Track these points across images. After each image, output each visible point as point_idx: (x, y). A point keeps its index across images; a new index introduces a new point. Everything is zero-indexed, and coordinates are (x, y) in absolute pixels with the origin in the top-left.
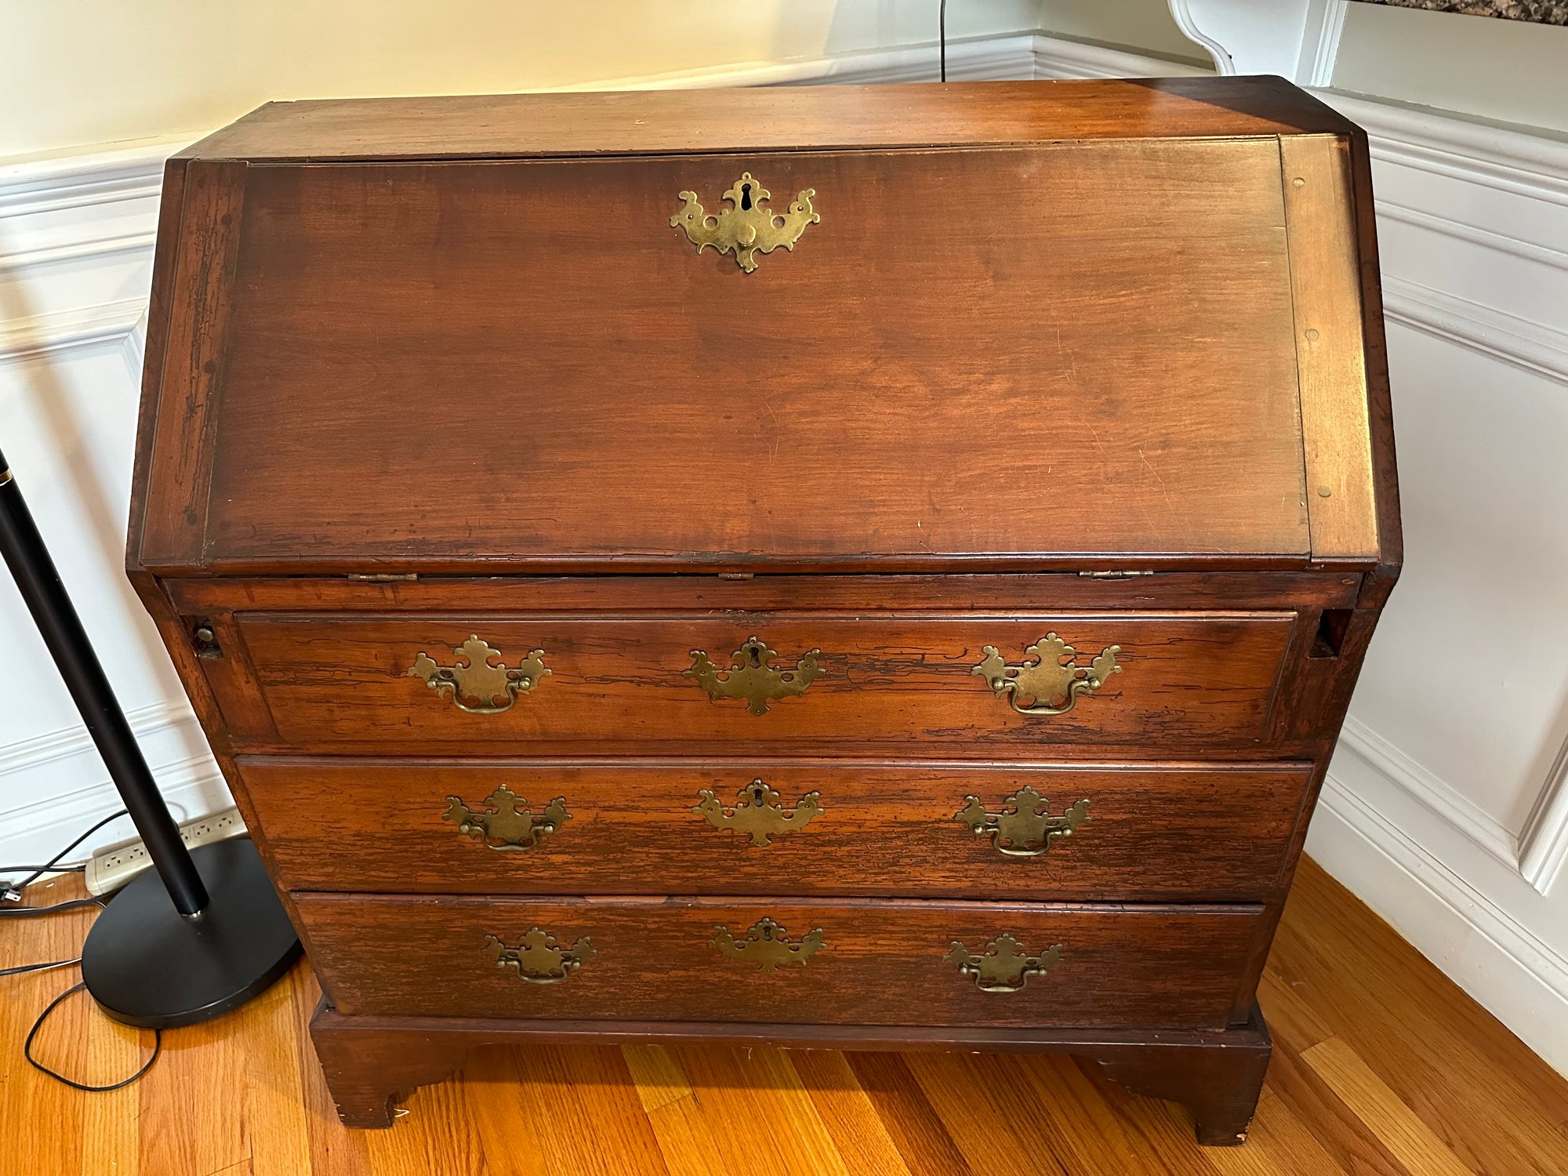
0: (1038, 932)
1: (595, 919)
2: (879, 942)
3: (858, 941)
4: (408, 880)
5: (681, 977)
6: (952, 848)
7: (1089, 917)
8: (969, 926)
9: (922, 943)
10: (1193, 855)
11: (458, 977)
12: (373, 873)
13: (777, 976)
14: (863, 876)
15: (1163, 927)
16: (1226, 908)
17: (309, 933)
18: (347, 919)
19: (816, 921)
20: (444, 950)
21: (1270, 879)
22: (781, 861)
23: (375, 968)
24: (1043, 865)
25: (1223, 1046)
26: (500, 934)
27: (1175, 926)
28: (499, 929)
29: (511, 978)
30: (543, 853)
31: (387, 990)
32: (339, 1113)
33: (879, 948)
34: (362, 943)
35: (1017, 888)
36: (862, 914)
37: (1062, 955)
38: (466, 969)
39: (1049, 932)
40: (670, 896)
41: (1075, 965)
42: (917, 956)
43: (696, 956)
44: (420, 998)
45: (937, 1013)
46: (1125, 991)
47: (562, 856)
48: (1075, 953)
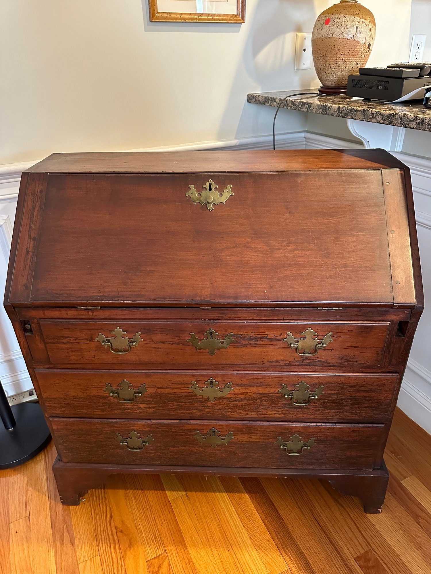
0: (307, 433)
1: (154, 428)
2: (252, 437)
3: (245, 436)
4: (90, 413)
5: (183, 449)
6: (277, 403)
7: (324, 428)
8: (283, 431)
9: (267, 437)
10: (359, 406)
11: (106, 449)
12: (79, 410)
13: (217, 449)
14: (247, 413)
15: (350, 431)
16: (371, 425)
17: (55, 432)
18: (69, 427)
19: (230, 429)
20: (102, 439)
21: (386, 415)
22: (219, 407)
23: (77, 445)
24: (308, 409)
25: (372, 476)
26: (121, 433)
27: (354, 432)
28: (121, 431)
29: (124, 449)
30: (137, 404)
31: (81, 453)
32: (61, 499)
33: (252, 439)
34: (73, 436)
35: (299, 417)
36: (247, 427)
37: (315, 442)
38: (109, 446)
39: (311, 433)
40: (180, 420)
41: (320, 445)
42: (265, 442)
43: (189, 442)
44: (92, 456)
45: (272, 463)
46: (337, 455)
47: (144, 405)
48: (319, 441)
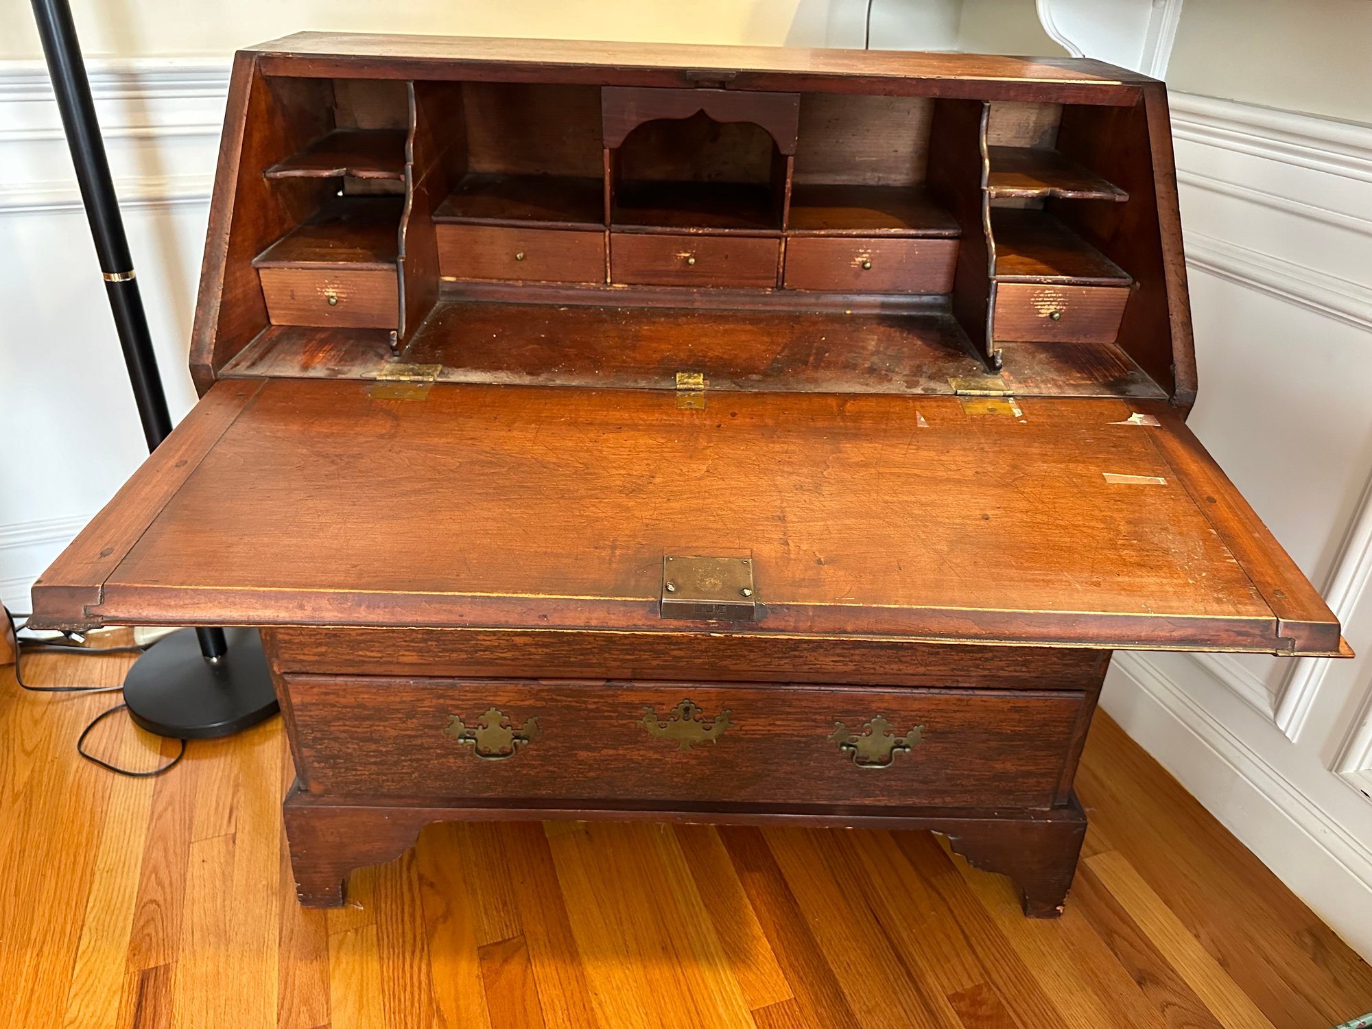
0: (906, 713)
1: (545, 700)
2: (777, 723)
3: (762, 721)
4: (390, 659)
5: (611, 756)
7: (947, 701)
8: (850, 707)
9: (813, 724)
11: (420, 757)
12: (361, 653)
13: (691, 755)
14: (769, 660)
15: (1005, 710)
16: (1055, 694)
17: (296, 713)
18: (332, 698)
19: (727, 703)
20: (412, 729)
21: (1091, 666)
23: (348, 748)
24: (913, 651)
25: (1049, 821)
26: (462, 714)
27: (1015, 709)
28: (462, 709)
29: (466, 758)
31: (356, 770)
32: (299, 892)
33: (776, 728)
34: (341, 723)
35: (891, 671)
36: (766, 696)
37: (924, 735)
38: (429, 748)
39: (914, 713)
40: (609, 680)
41: (934, 745)
42: (807, 736)
43: (625, 735)
44: (384, 778)
45: (820, 792)
46: (972, 770)
47: (524, 638)
48: (934, 734)
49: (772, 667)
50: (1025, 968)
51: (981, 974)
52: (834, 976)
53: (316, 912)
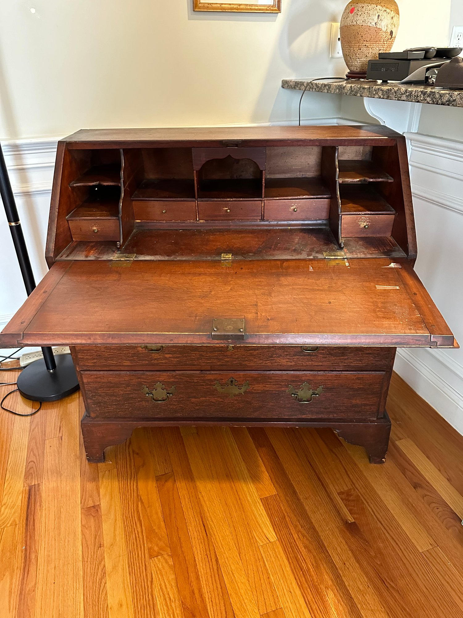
0: (316, 381)
2: (267, 386)
3: (260, 385)
4: (120, 364)
5: (204, 400)
6: (289, 351)
7: (331, 376)
8: (294, 379)
9: (280, 386)
10: (362, 352)
11: (132, 402)
12: (109, 362)
13: (234, 399)
14: (262, 361)
15: (354, 379)
16: (374, 372)
17: (85, 386)
18: (99, 380)
19: (247, 378)
20: (129, 391)
21: (386, 361)
22: (237, 356)
23: (105, 399)
24: (317, 356)
25: (376, 424)
26: (147, 385)
27: (358, 379)
28: (147, 383)
29: (149, 402)
30: (163, 354)
31: (108, 407)
32: (87, 457)
33: (266, 388)
34: (102, 389)
35: (309, 365)
36: (261, 376)
37: (324, 390)
38: (135, 398)
39: (319, 381)
40: (202, 371)
41: (328, 393)
42: (278, 391)
43: (209, 392)
44: (119, 410)
45: (285, 413)
46: (344, 403)
47: (169, 355)
48: (327, 389)
49: (263, 364)
50: (369, 483)
51: (351, 485)
52: (293, 486)
53: (94, 465)
